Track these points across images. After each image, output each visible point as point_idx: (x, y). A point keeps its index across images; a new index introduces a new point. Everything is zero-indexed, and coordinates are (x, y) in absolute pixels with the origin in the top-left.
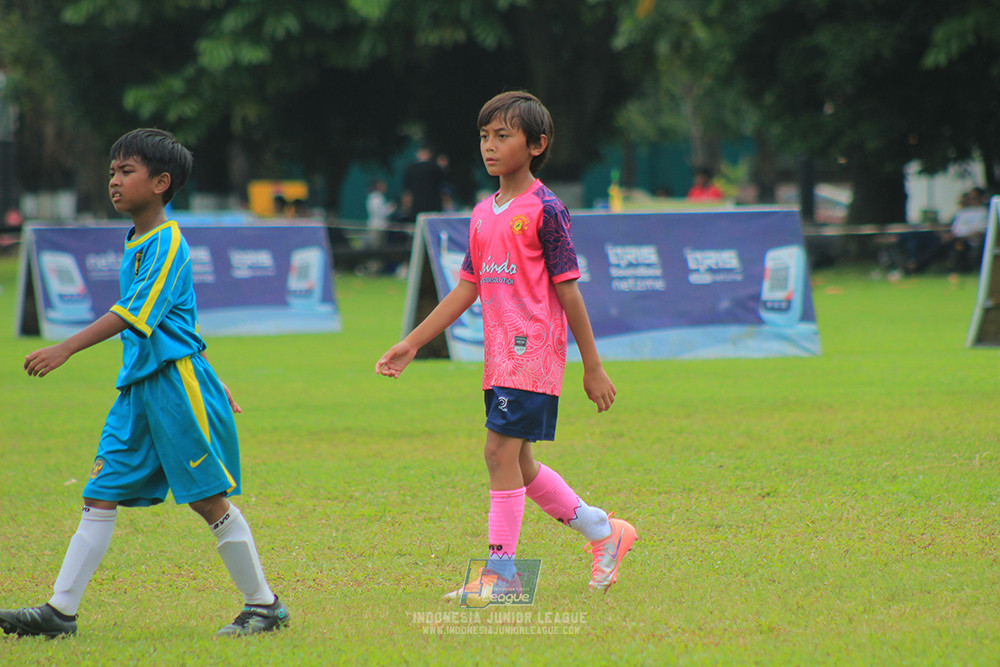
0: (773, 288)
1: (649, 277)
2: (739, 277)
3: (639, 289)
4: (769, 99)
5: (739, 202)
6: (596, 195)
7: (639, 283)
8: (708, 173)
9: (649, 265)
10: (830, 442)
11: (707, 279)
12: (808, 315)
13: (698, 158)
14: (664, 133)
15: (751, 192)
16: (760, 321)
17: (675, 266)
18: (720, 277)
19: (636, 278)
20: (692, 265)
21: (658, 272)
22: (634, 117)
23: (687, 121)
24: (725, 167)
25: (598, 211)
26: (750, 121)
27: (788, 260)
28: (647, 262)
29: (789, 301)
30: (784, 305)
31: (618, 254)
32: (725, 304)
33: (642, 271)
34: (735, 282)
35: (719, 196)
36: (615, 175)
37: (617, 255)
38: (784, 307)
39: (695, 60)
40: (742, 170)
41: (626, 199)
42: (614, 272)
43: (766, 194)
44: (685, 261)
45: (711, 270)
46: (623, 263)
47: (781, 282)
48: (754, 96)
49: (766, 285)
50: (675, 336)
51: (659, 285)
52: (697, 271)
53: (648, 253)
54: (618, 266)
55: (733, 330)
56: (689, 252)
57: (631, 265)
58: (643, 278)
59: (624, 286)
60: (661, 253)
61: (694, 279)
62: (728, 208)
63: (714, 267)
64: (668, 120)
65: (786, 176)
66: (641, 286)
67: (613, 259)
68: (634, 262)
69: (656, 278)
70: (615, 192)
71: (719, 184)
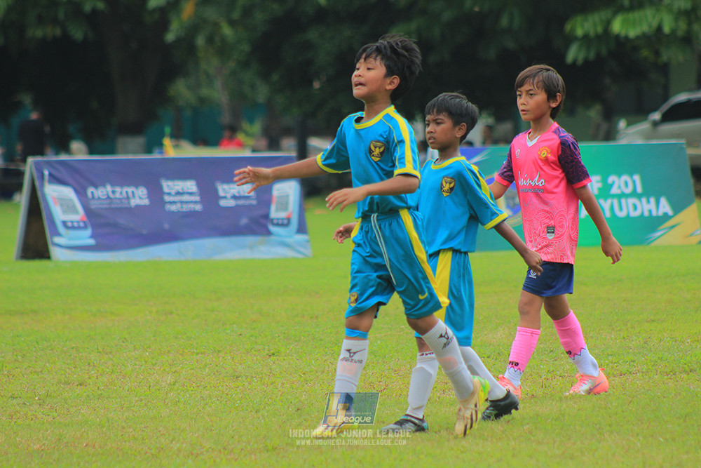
0: (277, 210)
1: (192, 202)
2: (254, 202)
3: (184, 210)
4: (275, 77)
5: (254, 150)
6: (154, 144)
7: (184, 206)
8: (233, 129)
9: (191, 194)
10: (317, 317)
11: (232, 203)
12: (302, 229)
13: (226, 118)
14: (202, 100)
15: (263, 143)
16: (269, 233)
17: (209, 194)
18: (241, 202)
19: (182, 202)
20: (221, 193)
21: (197, 198)
22: (181, 89)
23: (218, 93)
24: (246, 125)
25: (156, 155)
26: (262, 93)
27: (288, 191)
28: (190, 191)
29: (289, 219)
30: (286, 222)
31: (170, 186)
32: (244, 221)
33: (186, 198)
34: (251, 206)
35: (240, 145)
36: (168, 130)
37: (168, 186)
38: (285, 223)
39: (223, 50)
40: (256, 127)
41: (176, 146)
42: (167, 198)
43: (274, 144)
44: (216, 191)
45: (234, 197)
46: (173, 192)
47: (284, 205)
48: (265, 76)
49: (273, 208)
50: (209, 244)
51: (198, 207)
52: (225, 197)
53: (191, 185)
54: (169, 194)
55: (250, 239)
56: (218, 184)
57: (178, 193)
58: (187, 202)
59: (173, 208)
60: (199, 185)
61: (223, 203)
62: (247, 153)
63: (237, 195)
64: (205, 92)
65: (287, 132)
66: (186, 208)
67: (166, 190)
68: (181, 191)
69: (196, 202)
70: (167, 142)
71: (241, 137)
